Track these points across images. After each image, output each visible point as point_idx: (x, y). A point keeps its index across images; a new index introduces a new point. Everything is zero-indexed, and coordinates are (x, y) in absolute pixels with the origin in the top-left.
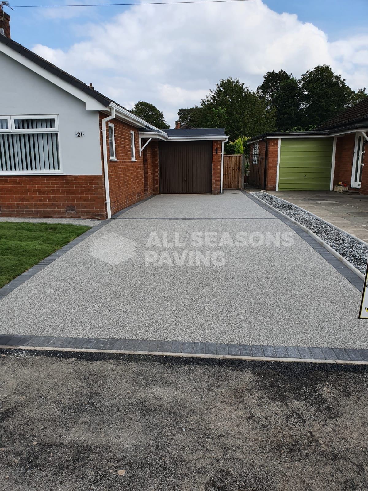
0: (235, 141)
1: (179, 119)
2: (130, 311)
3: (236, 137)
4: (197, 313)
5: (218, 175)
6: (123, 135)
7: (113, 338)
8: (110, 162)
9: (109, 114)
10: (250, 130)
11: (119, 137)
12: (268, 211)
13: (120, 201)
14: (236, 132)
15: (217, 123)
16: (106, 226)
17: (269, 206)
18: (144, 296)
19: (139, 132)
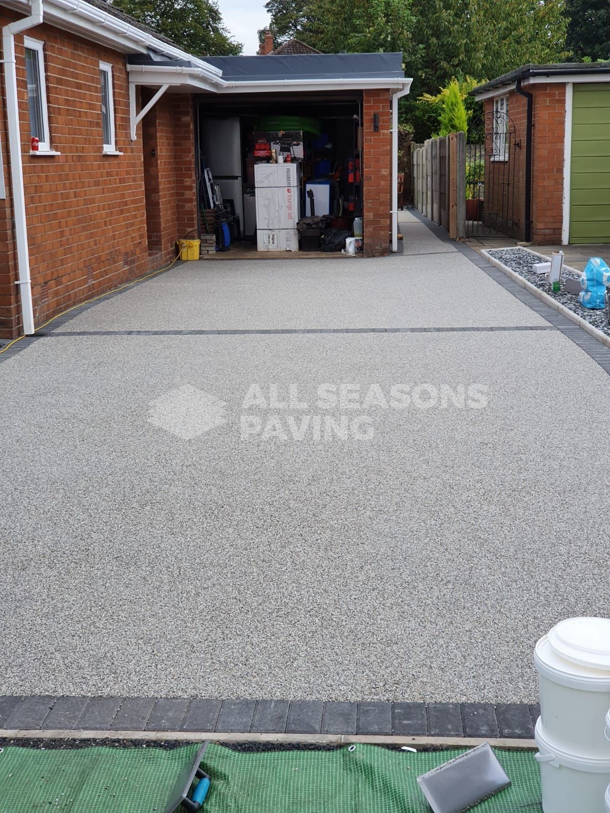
0: (439, 92)
1: (271, 25)
2: (67, 613)
3: (443, 79)
4: (274, 615)
5: (383, 197)
6: (75, 76)
7: (8, 694)
8: (32, 160)
9: (26, 10)
10: (487, 59)
11: (60, 81)
12: (531, 307)
13: (64, 279)
14: (444, 64)
15: (382, 37)
16: (17, 357)
17: (536, 292)
18: (115, 568)
19: (130, 67)
